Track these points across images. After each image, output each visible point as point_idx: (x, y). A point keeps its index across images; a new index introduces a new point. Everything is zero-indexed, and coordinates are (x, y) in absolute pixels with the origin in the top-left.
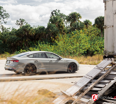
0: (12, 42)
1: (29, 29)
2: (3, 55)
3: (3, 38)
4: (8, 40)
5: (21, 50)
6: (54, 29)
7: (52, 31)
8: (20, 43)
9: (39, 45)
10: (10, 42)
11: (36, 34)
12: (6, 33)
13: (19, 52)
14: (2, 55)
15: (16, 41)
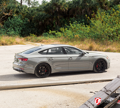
0: (39, 21)
1: (61, 3)
2: (29, 38)
3: (30, 15)
4: (34, 18)
5: (50, 31)
6: (92, 2)
7: (90, 6)
8: (50, 21)
9: (71, 25)
10: (37, 21)
11: (69, 9)
12: (32, 9)
13: (47, 33)
14: (27, 38)
15: (45, 19)
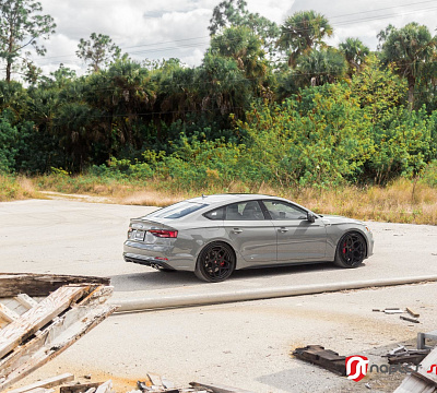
0: (72, 129)
1: (137, 79)
2: (47, 179)
3: (38, 110)
4: (56, 121)
5: (113, 158)
6: (231, 78)
7: (225, 87)
8: (102, 131)
10: (64, 128)
11: (161, 97)
12: (45, 93)
13: (104, 166)
14: (41, 179)
15: (88, 123)
